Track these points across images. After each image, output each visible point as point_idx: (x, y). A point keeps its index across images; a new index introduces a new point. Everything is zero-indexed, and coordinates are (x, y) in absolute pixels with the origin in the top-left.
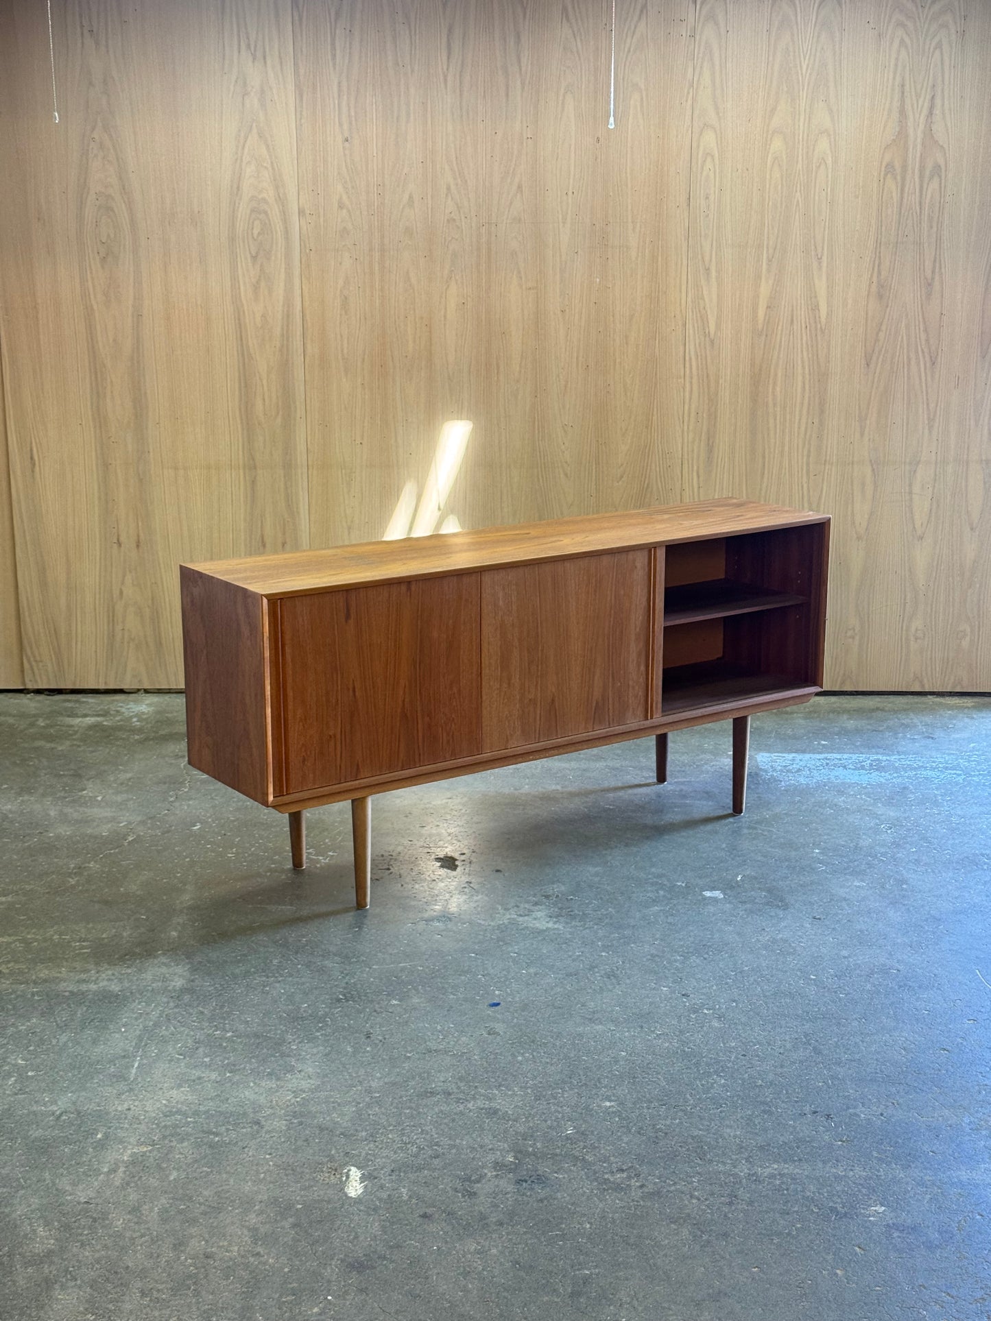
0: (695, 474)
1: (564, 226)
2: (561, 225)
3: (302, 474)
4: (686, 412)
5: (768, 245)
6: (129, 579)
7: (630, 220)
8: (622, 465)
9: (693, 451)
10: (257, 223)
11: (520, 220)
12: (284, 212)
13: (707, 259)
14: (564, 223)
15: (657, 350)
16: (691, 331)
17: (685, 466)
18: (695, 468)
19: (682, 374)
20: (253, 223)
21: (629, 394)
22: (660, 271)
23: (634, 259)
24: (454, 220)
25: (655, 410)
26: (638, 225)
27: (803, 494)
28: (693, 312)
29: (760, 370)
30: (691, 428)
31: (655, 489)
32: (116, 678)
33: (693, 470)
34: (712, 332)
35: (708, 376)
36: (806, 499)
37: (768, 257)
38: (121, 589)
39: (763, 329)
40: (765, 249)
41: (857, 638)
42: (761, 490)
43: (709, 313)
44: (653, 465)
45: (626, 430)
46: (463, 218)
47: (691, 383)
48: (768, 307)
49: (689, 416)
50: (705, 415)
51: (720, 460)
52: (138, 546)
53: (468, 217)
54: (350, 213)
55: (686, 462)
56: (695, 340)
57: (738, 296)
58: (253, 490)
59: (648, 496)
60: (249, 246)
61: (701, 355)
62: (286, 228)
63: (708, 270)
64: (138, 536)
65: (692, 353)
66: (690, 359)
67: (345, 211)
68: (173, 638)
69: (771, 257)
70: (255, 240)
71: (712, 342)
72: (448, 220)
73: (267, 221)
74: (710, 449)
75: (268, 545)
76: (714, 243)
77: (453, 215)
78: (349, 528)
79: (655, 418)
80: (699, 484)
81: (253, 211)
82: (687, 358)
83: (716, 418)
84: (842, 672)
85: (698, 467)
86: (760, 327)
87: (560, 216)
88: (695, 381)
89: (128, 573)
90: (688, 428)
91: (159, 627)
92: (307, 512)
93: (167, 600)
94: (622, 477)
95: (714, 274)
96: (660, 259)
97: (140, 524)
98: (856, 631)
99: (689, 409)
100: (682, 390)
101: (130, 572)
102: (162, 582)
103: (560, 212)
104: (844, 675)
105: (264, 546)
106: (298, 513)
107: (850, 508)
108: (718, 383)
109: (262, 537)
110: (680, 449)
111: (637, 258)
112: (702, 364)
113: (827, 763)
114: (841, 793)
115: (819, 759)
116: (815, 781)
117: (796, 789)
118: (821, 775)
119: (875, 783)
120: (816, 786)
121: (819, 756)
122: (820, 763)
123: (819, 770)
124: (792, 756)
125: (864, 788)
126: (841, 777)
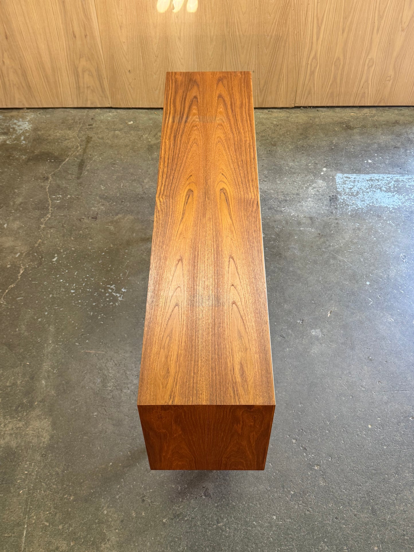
6: (6, 55)
27: (376, 6)
31: (292, 4)
32: (11, 103)
36: (377, 9)
38: (3, 60)
41: (391, 81)
52: (7, 38)
58: (64, 6)
59: (289, 8)
64: (6, 33)
68: (35, 84)
75: (77, 36)
78: (121, 27)
80: (318, 1)
84: (380, 97)
89: (4, 52)
91: (27, 79)
92: (96, 18)
93: (28, 65)
97: (5, 26)
98: (392, 77)
101: (6, 52)
102: (24, 56)
104: (381, 98)
105: (75, 37)
106: (91, 19)
107: (401, 15)
109: (73, 32)
113: (372, 185)
114: (379, 219)
115: (367, 180)
116: (366, 205)
117: (356, 214)
118: (369, 198)
119: (396, 207)
120: (367, 211)
121: (368, 177)
122: (368, 185)
123: (368, 192)
124: (354, 177)
125: (391, 212)
126: (379, 200)
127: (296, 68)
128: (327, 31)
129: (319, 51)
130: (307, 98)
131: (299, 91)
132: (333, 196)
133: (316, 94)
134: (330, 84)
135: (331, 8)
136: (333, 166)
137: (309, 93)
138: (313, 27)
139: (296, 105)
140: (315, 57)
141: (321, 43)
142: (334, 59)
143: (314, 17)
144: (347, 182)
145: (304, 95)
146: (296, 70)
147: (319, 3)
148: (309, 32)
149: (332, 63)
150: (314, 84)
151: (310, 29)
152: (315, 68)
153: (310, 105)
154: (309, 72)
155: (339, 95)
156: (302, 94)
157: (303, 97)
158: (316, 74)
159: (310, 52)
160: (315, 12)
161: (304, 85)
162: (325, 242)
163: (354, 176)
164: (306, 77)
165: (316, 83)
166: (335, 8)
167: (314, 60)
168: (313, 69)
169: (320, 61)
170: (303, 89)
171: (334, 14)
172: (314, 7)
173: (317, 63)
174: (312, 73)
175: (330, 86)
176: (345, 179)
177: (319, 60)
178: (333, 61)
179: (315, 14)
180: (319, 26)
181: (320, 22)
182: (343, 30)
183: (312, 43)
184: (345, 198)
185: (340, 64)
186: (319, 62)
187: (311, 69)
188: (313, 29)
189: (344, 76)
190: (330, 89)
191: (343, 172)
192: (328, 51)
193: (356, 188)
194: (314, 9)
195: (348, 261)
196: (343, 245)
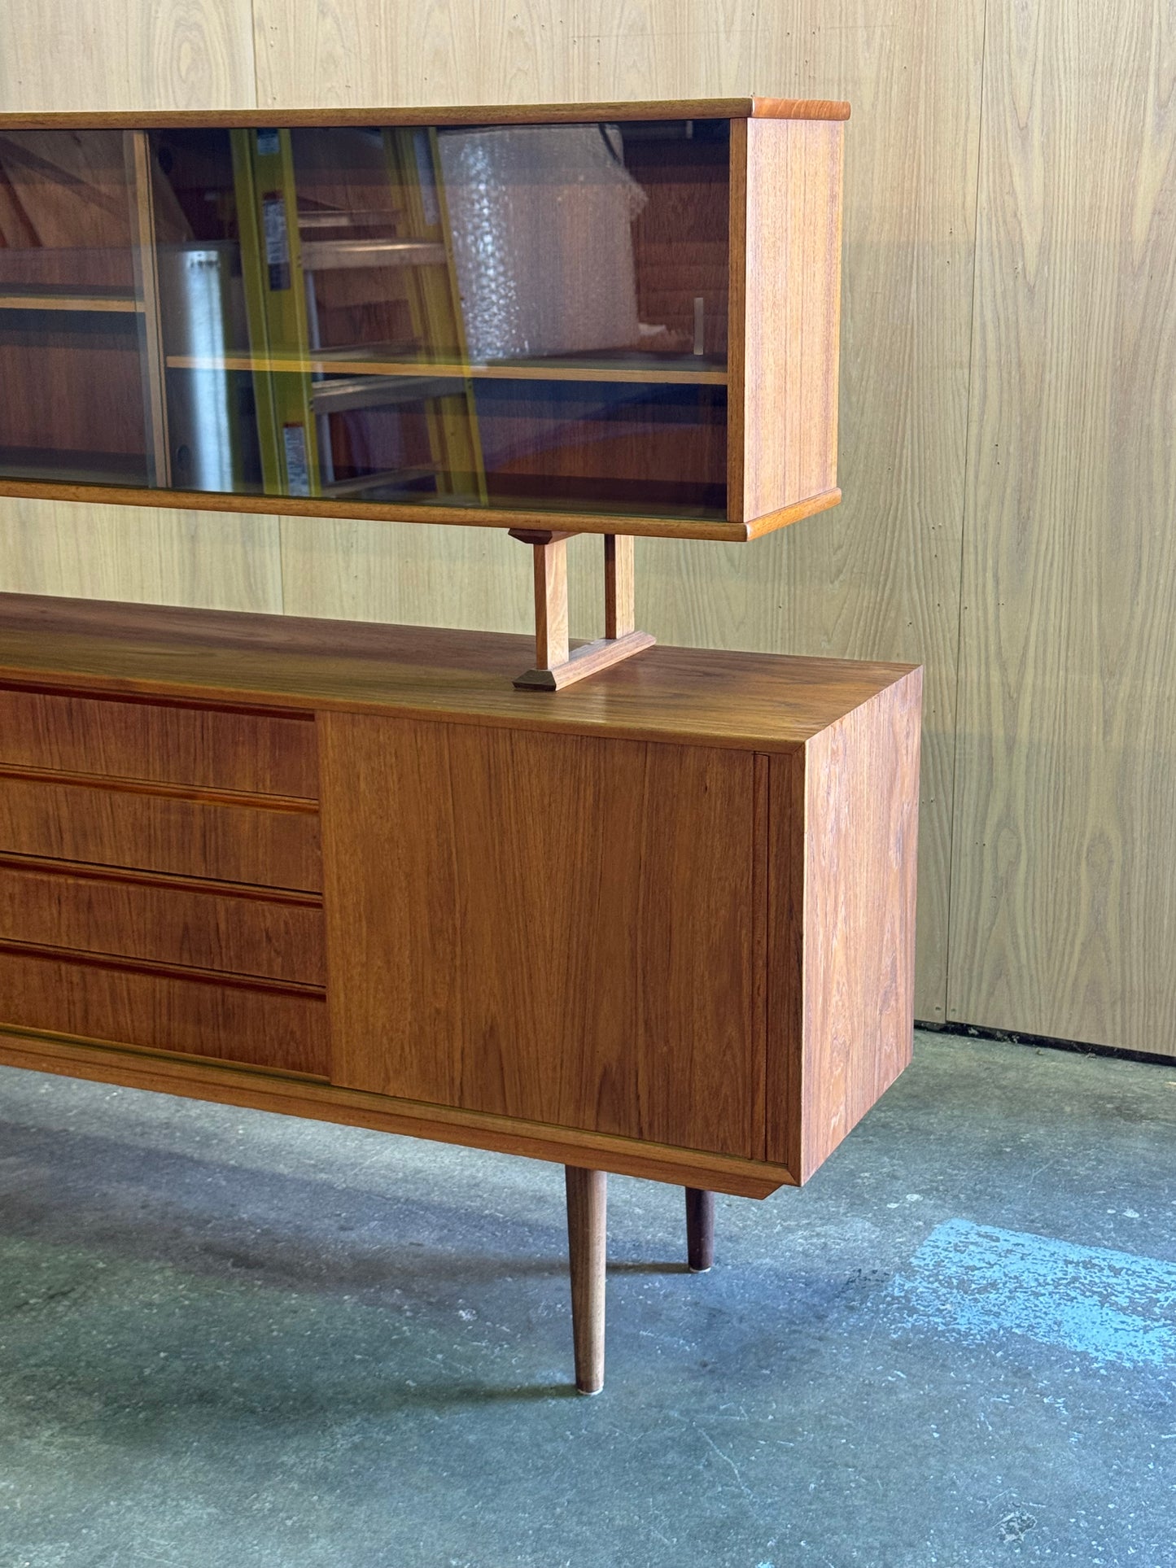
0: (989, 574)
1: (728, 39)
2: (723, 36)
3: (270, 528)
4: (973, 439)
5: (1158, 69)
7: (860, 22)
8: (840, 547)
9: (986, 525)
10: (186, 46)
11: (643, 29)
12: (228, 26)
13: (1023, 103)
14: (728, 32)
15: (913, 306)
16: (986, 265)
17: (970, 558)
18: (990, 562)
19: (965, 360)
20: (180, 47)
21: (854, 399)
22: (921, 132)
23: (867, 107)
24: (522, 32)
25: (909, 432)
26: (878, 32)
28: (990, 221)
29: (1136, 353)
30: (981, 478)
31: (905, 602)
33: (985, 570)
34: (1031, 268)
35: (1019, 365)
37: (1158, 97)
39: (1143, 263)
40: (1152, 79)
42: (1132, 617)
43: (1025, 224)
44: (903, 552)
45: (850, 474)
46: (537, 29)
47: (984, 379)
48: (1157, 212)
49: (979, 452)
50: (1012, 450)
51: (1043, 547)
53: (547, 26)
54: (338, 25)
55: (972, 549)
56: (993, 287)
57: (1088, 186)
59: (893, 614)
60: (174, 92)
61: (1007, 319)
62: (232, 56)
63: (1024, 130)
65: (989, 315)
66: (983, 326)
67: (329, 20)
69: (1164, 96)
70: (184, 82)
71: (1031, 290)
72: (510, 33)
73: (202, 45)
74: (1023, 525)
76: (1039, 68)
77: (519, 21)
79: (907, 452)
80: (997, 598)
81: (178, 24)
82: (977, 325)
83: (1036, 454)
85: (996, 563)
86: (1137, 256)
87: (721, 19)
88: (992, 373)
90: (976, 477)
94: (840, 572)
95: (1036, 137)
96: (922, 109)
99: (980, 435)
100: (964, 393)
103: (721, 9)
108: (1042, 381)
110: (958, 519)
111: (874, 106)
112: (1007, 338)
113: (1075, 1279)
114: (1016, 1380)
115: (1067, 1262)
116: (995, 1326)
117: (926, 1343)
118: (1025, 1312)
119: (1128, 1365)
120: (978, 1345)
121: (1078, 1253)
122: (1060, 1275)
123: (1037, 1295)
124: (1014, 1240)
125: (1088, 1374)
126: (1066, 1328)
127: (936, 854)
128: (1042, 718)
129: (1021, 792)
130: (991, 994)
131: (958, 957)
132: (874, 1272)
133: (1026, 981)
134: (1078, 942)
135: (1051, 630)
136: (956, 1197)
137: (1000, 971)
138: (988, 696)
139: (954, 1017)
140: (1007, 821)
141: (1023, 768)
142: (1083, 835)
143: (987, 658)
144: (972, 1247)
145: (981, 974)
146: (936, 862)
147: (1002, 609)
148: (975, 714)
149: (1079, 857)
150: (1015, 935)
151: (980, 705)
152: (1013, 864)
153: (1009, 1027)
154: (988, 878)
155: (1123, 998)
156: (971, 970)
157: (975, 985)
158: (1019, 891)
159: (988, 795)
160: (992, 639)
161: (976, 931)
162: (700, 1394)
163: (1025, 1238)
164: (979, 897)
165: (1021, 932)
166: (1064, 633)
167: (1005, 833)
168: (1003, 866)
169: (1028, 840)
170: (974, 946)
171: (1063, 654)
172: (986, 620)
173: (1019, 845)
174: (1003, 886)
175: (1082, 952)
176: (973, 1238)
177: (1023, 835)
178: (1081, 845)
179: (993, 648)
180: (1011, 697)
181: (1012, 679)
182: (1105, 721)
183: (991, 759)
184: (921, 1289)
185: (1111, 862)
186: (1023, 841)
187: (996, 868)
188: (989, 704)
189: (1134, 916)
190: (1081, 964)
191: (981, 1218)
192: (1056, 802)
193: (995, 1274)
194: (986, 629)
195: (742, 1474)
196: (775, 1420)
